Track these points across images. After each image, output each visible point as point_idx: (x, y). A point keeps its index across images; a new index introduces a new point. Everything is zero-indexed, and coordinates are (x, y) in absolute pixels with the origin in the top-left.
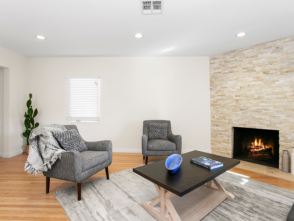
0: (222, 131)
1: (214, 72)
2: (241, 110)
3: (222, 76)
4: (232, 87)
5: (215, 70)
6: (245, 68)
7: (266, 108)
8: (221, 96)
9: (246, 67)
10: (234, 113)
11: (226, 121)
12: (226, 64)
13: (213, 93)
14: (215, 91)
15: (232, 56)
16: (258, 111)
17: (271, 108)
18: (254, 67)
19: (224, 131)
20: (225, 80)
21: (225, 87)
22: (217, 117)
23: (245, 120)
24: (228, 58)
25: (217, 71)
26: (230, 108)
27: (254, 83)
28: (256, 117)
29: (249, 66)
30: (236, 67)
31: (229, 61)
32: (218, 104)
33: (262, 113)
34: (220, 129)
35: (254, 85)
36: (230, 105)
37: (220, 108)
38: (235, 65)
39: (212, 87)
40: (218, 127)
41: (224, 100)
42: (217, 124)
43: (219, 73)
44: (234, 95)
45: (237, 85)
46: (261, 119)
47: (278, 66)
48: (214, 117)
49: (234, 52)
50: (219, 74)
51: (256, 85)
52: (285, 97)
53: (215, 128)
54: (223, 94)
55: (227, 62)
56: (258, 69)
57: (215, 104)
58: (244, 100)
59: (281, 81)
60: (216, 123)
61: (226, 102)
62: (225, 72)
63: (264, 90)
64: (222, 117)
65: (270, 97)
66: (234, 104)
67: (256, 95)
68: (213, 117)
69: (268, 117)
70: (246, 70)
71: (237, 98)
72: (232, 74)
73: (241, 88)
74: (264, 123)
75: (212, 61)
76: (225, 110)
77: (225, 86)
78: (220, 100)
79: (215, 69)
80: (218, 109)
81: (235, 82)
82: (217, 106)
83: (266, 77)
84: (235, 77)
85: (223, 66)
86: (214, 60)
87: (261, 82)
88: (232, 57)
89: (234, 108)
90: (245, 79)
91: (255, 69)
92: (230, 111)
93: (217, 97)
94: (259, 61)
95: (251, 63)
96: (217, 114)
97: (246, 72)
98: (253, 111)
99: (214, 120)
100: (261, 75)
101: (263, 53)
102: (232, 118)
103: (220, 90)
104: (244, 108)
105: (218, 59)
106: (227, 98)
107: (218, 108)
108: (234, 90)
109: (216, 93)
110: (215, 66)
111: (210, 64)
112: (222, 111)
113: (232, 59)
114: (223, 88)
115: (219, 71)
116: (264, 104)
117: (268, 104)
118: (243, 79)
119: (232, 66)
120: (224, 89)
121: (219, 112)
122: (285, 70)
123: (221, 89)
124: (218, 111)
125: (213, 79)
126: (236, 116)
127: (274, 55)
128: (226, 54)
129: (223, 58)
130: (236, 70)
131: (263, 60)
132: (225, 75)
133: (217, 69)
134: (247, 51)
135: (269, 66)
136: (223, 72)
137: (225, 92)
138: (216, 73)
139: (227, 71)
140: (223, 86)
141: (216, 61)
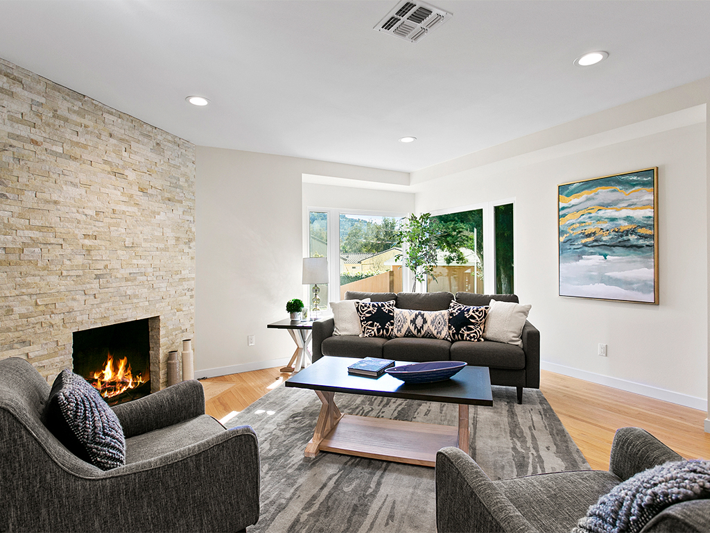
1: (9, 129)
2: (98, 277)
3: (44, 157)
4: (74, 207)
5: (16, 125)
6: (106, 162)
7: (143, 270)
8: (40, 229)
9: (110, 160)
10: (80, 287)
11: (57, 319)
12: (57, 122)
15: (76, 108)
16: (130, 278)
17: (150, 270)
18: (124, 168)
19: (49, 356)
20: (55, 176)
21: (56, 202)
22: (23, 310)
23: (106, 305)
24: (63, 107)
25: (23, 131)
26: (71, 273)
27: (124, 208)
28: (128, 293)
29: (112, 158)
30: (85, 147)
31: (66, 120)
32: (26, 258)
33: (137, 283)
35: (124, 212)
36: (68, 263)
37: (37, 272)
38: (82, 140)
40: (27, 349)
41: (49, 247)
42: (23, 338)
43: (34, 142)
44: (80, 233)
45: (90, 204)
46: (136, 296)
47: (159, 183)
49: (80, 100)
50: (32, 147)
51: (127, 213)
52: (166, 249)
54: (47, 225)
55: (60, 117)
56: (131, 175)
58: (104, 248)
59: (163, 216)
60: (17, 334)
61: (58, 251)
62: (54, 148)
63: (141, 228)
64: (41, 308)
65: (148, 245)
66: (79, 260)
67: (127, 239)
68: (8, 311)
69: (146, 290)
70: (109, 170)
71: (87, 242)
72: (73, 163)
73: (97, 213)
74: (141, 304)
76: (54, 279)
77: (55, 197)
78: (35, 242)
79: (12, 119)
80: (29, 280)
81: (82, 191)
82: (24, 269)
83: (143, 200)
84: (82, 178)
85: (48, 125)
86: (11, 81)
87: (135, 209)
88: (75, 112)
89: (81, 273)
90: (107, 191)
91: (126, 172)
92: (69, 282)
93: (26, 232)
94: (132, 156)
95: (118, 153)
96: (25, 297)
97: (109, 173)
98: (123, 279)
99: (11, 324)
100: (135, 191)
101: (139, 142)
102: (75, 304)
103: (35, 206)
104: (105, 272)
105: (30, 89)
106: (61, 241)
107: (27, 275)
108: (79, 216)
109: (20, 216)
110: (15, 107)
112: (43, 284)
113: (74, 117)
114: (47, 202)
115: (33, 137)
116: (140, 262)
117: (145, 262)
118: (103, 190)
119: (75, 139)
120: (51, 207)
121: (30, 291)
122: (167, 195)
123: (41, 206)
124: (28, 285)
126: (84, 298)
127: (154, 157)
128: (57, 87)
129: (46, 96)
130: (86, 156)
131: (138, 158)
132: (52, 159)
133: (22, 121)
134: (112, 118)
135: (147, 177)
136: (46, 145)
137: (54, 220)
138: (18, 137)
139: (60, 150)
140: (47, 196)
141: (17, 89)
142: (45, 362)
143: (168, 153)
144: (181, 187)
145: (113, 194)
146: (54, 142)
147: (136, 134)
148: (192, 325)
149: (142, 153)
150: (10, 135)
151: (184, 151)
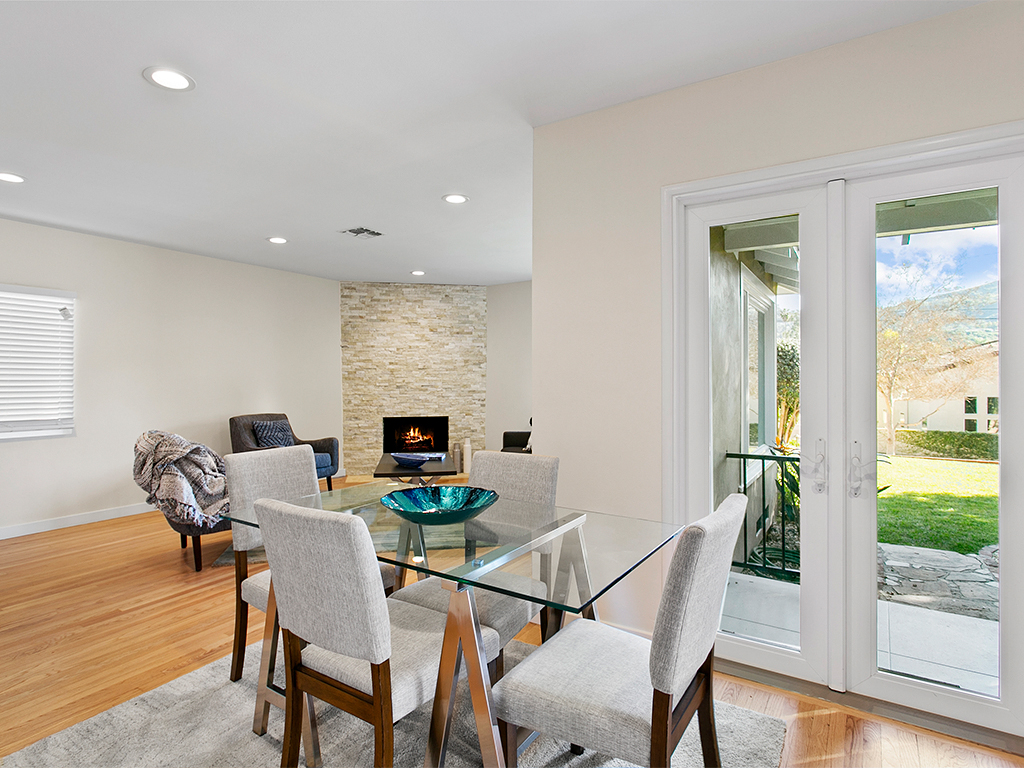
0: (366, 428)
1: (350, 314)
2: (398, 387)
3: (366, 324)
4: (383, 347)
5: (352, 311)
6: (404, 318)
7: (433, 384)
8: (364, 361)
9: (407, 316)
10: (387, 393)
11: (373, 409)
12: (373, 303)
13: (348, 356)
14: (353, 352)
15: (384, 292)
16: (423, 389)
17: (439, 384)
18: (417, 318)
19: (369, 428)
20: (372, 332)
21: (372, 346)
22: (356, 402)
23: (405, 404)
24: (377, 294)
25: (356, 313)
26: (381, 384)
27: (417, 344)
28: (420, 398)
29: (410, 315)
30: (390, 312)
31: (379, 300)
32: (357, 376)
33: (428, 392)
34: (362, 423)
35: (417, 347)
36: (380, 379)
37: (362, 384)
38: (388, 309)
39: (345, 344)
40: (357, 422)
41: (369, 370)
42: (356, 416)
43: (361, 317)
44: (387, 362)
45: (392, 345)
46: (427, 401)
47: (447, 322)
48: (350, 402)
49: (387, 286)
50: (360, 320)
51: (420, 347)
52: (455, 369)
53: (353, 423)
54: (368, 359)
55: (375, 300)
56: (423, 322)
57: (351, 376)
58: (402, 370)
59: (451, 346)
60: (353, 414)
61: (373, 372)
62: (372, 318)
63: (431, 356)
64: (365, 402)
65: (438, 367)
66: (387, 377)
67: (420, 364)
69: (436, 397)
70: (407, 322)
71: (391, 367)
72: (383, 323)
73: (398, 349)
75: (346, 292)
76: (371, 387)
77: (372, 344)
78: (362, 368)
79: (351, 309)
80: (359, 387)
81: (388, 338)
83: (434, 337)
84: (388, 330)
85: (368, 306)
86: (350, 290)
87: (427, 343)
88: (383, 294)
89: (387, 384)
90: (404, 335)
91: (419, 321)
92: (381, 389)
93: (357, 363)
94: (423, 309)
95: (413, 311)
96: (357, 396)
97: (406, 324)
98: (415, 389)
99: (351, 409)
100: (427, 331)
101: (429, 299)
102: (384, 403)
103: (362, 350)
104: (403, 384)
105: (360, 291)
106: (375, 367)
107: (358, 384)
108: (386, 353)
109: (355, 355)
110: (352, 302)
111: (342, 296)
112: (365, 390)
113: (384, 297)
114: (368, 347)
115: (360, 315)
116: (431, 378)
117: (435, 378)
118: (401, 335)
119: (384, 309)
120: (370, 349)
121: (359, 393)
122: (455, 330)
123: (365, 349)
124: (358, 390)
125: (348, 328)
126: (390, 398)
127: (443, 306)
128: (373, 285)
129: (367, 291)
130: (390, 317)
131: (429, 309)
132: (370, 323)
133: (355, 309)
134: (408, 290)
135: (437, 321)
136: (367, 317)
137: (371, 356)
138: (353, 317)
139: (375, 318)
140: (367, 344)
141: (354, 293)
142: (367, 430)
143: (456, 300)
144: (471, 322)
145: (410, 336)
146: (372, 314)
147: (428, 295)
148: (483, 428)
149: (433, 305)
150: (350, 317)
151: (473, 294)
